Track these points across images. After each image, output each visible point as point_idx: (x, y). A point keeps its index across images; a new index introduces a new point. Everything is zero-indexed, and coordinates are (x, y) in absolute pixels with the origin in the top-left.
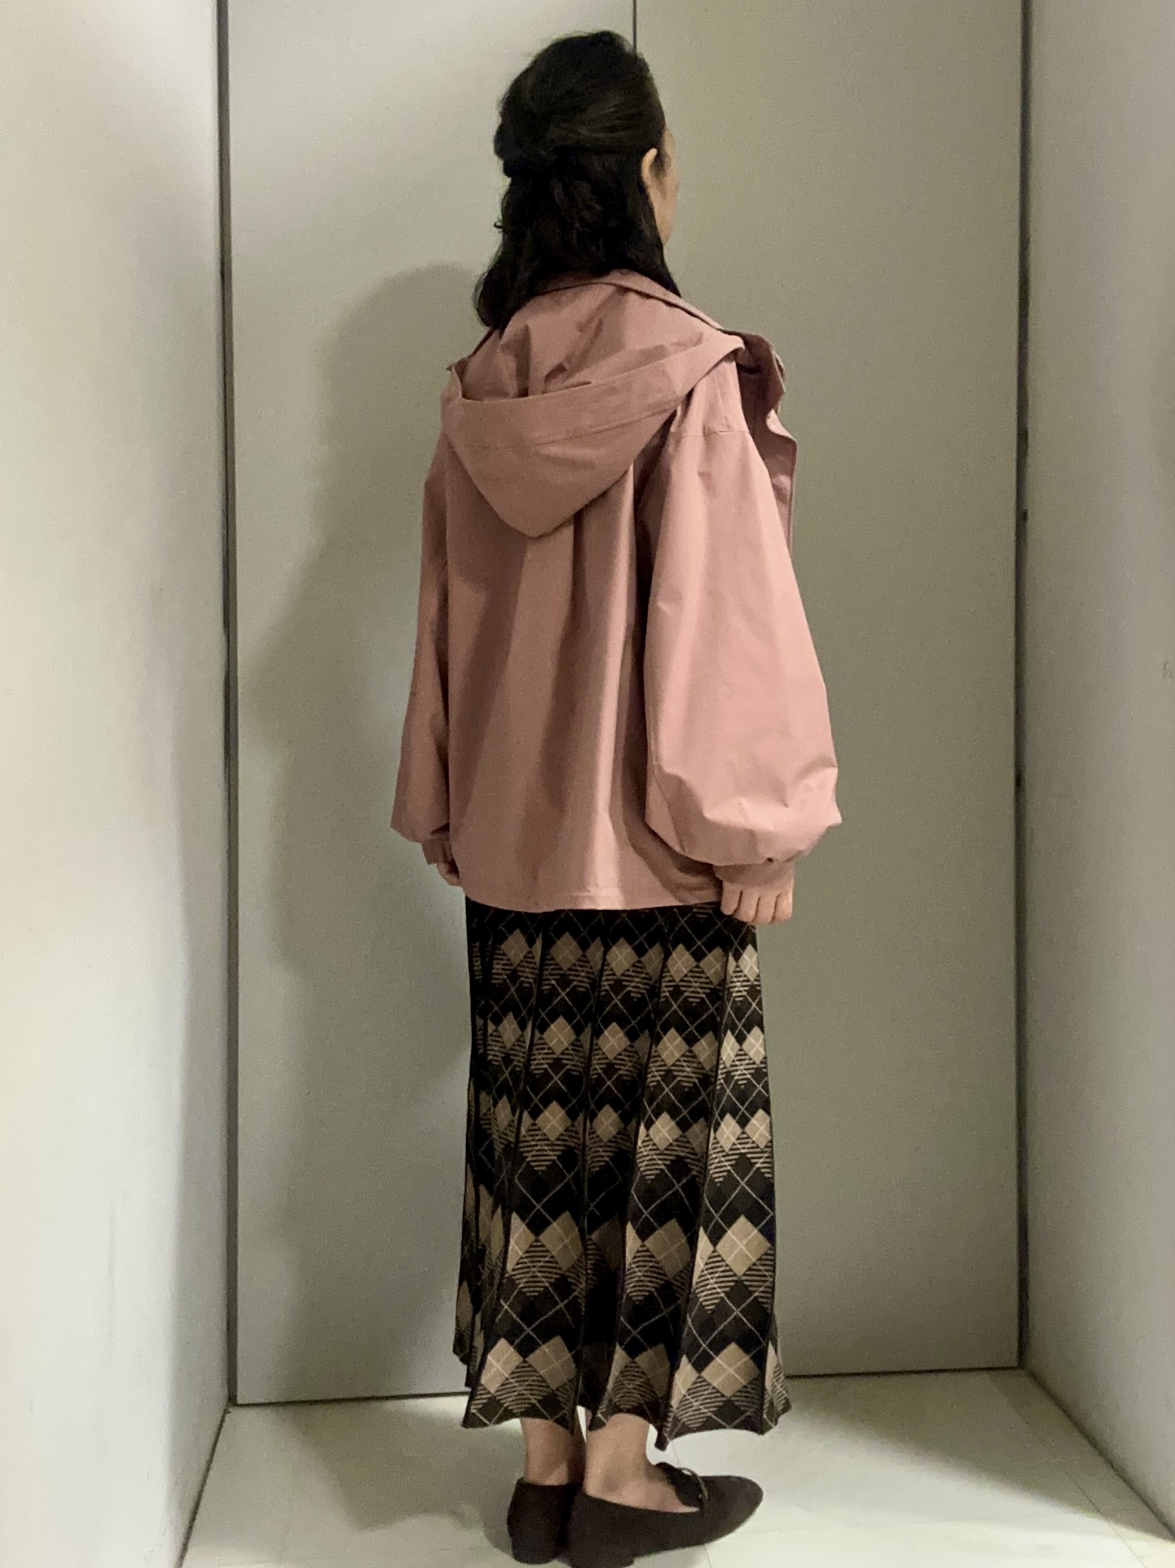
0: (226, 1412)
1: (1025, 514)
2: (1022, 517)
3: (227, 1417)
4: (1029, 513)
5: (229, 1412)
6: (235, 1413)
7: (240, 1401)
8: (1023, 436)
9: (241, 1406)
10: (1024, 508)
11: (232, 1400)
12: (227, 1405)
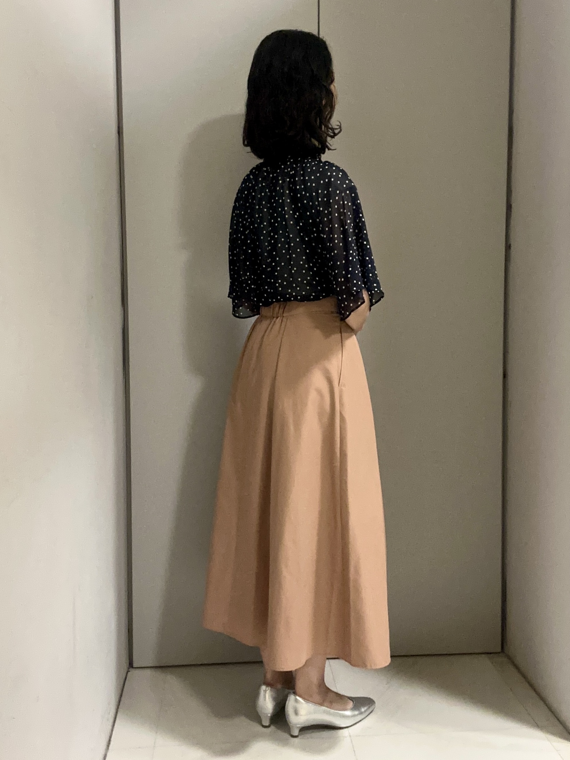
0: (128, 672)
1: (510, 245)
2: (508, 247)
3: (129, 673)
4: (512, 246)
5: (129, 671)
6: (133, 672)
7: (135, 665)
8: (509, 207)
9: (135, 668)
10: (509, 244)
11: (131, 665)
12: (129, 669)
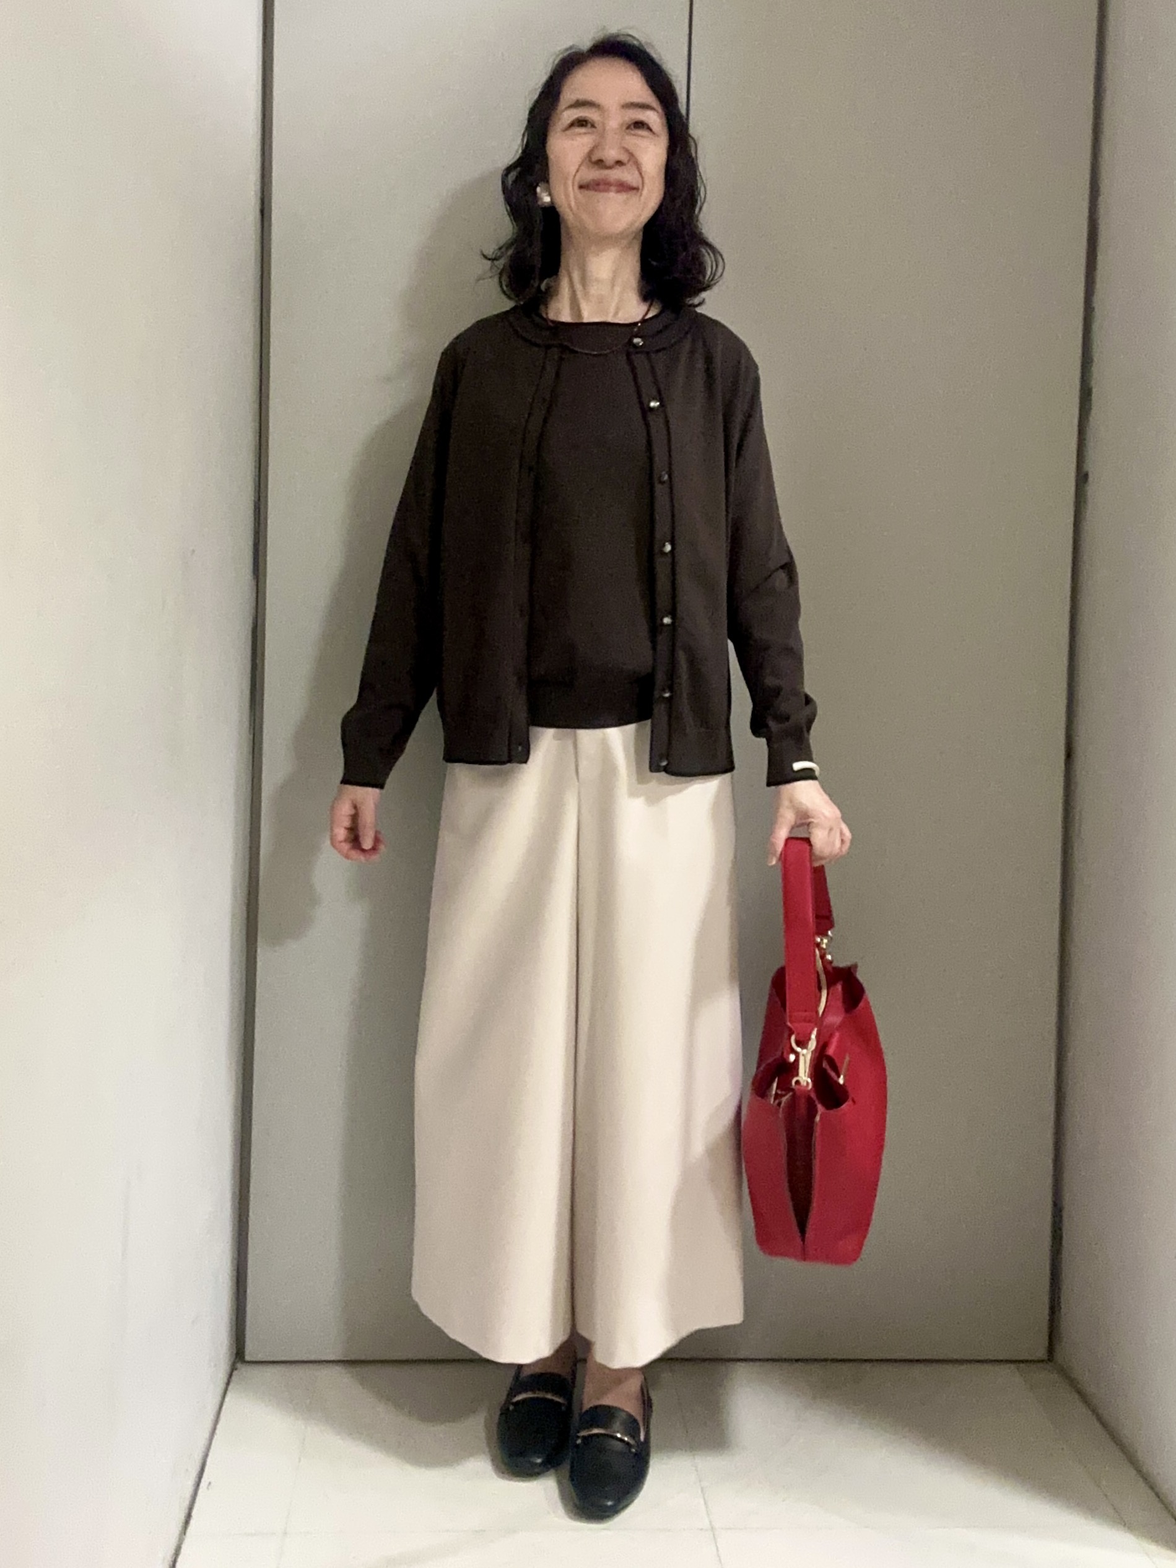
1: (1086, 476)
2: (1082, 478)
3: (235, 1373)
4: (1090, 475)
5: (236, 1369)
6: (243, 1370)
7: (247, 1358)
8: (1086, 394)
9: (249, 1362)
10: (1083, 472)
11: (239, 1355)
12: (235, 1361)
